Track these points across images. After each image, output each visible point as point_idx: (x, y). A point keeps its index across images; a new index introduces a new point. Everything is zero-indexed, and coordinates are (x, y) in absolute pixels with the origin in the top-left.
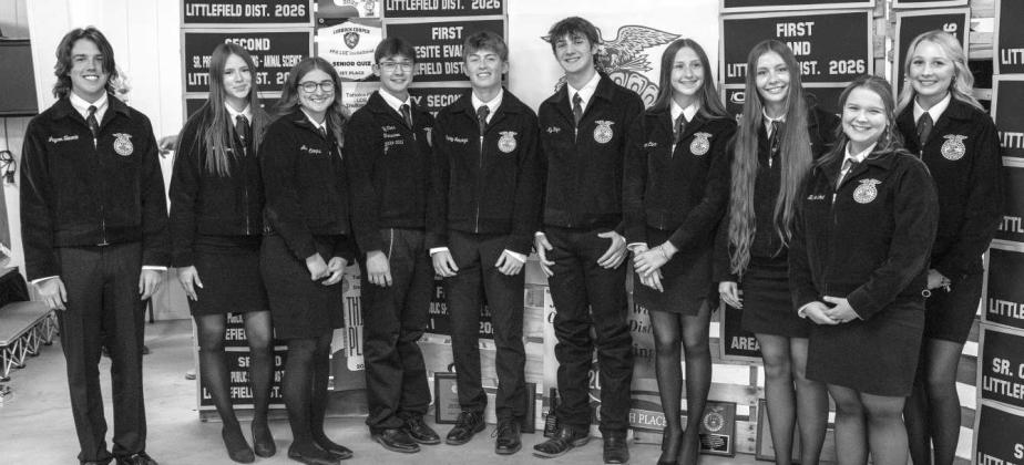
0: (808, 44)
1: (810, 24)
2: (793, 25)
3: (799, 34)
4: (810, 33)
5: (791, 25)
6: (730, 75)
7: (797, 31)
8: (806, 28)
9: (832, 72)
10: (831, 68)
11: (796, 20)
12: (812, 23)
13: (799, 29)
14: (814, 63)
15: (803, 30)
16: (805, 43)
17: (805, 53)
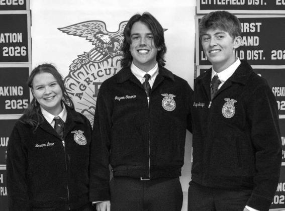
0: (257, 38)
1: (259, 24)
2: (247, 24)
3: (252, 31)
4: (259, 31)
5: (245, 24)
6: (203, 59)
7: (250, 28)
8: (256, 27)
9: (273, 58)
10: (273, 55)
11: (249, 21)
12: (260, 24)
13: (251, 27)
14: (261, 52)
15: (254, 28)
16: (255, 37)
17: (255, 45)
